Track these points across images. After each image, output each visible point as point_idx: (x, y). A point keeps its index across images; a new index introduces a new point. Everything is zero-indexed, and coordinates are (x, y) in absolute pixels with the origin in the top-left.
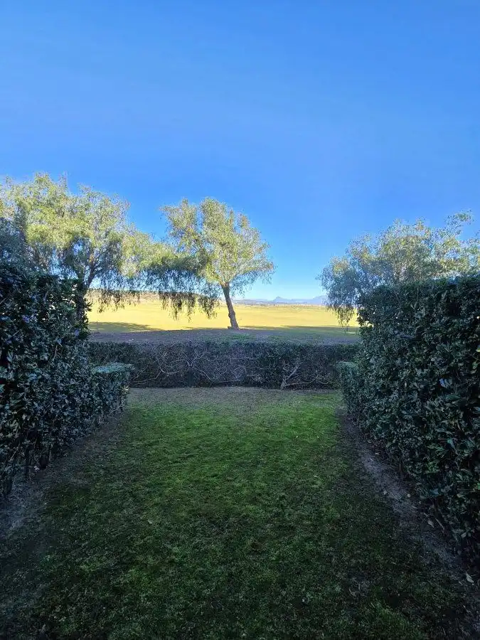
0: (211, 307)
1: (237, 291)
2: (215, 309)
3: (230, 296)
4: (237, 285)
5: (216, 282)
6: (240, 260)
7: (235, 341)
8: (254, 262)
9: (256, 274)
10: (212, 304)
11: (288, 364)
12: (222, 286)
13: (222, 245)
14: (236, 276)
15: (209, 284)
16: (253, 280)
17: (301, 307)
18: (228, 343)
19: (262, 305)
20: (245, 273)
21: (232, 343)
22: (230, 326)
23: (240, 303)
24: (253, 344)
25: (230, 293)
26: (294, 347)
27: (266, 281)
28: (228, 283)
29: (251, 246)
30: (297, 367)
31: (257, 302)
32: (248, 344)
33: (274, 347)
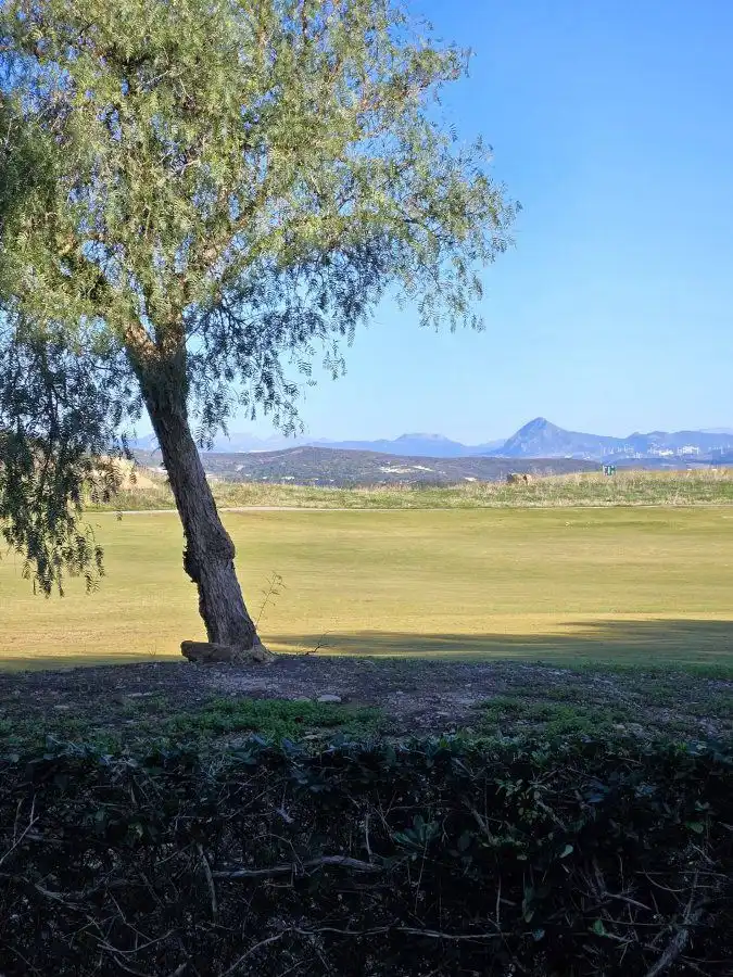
0: (56, 511)
1: (237, 386)
2: (90, 520)
3: (194, 423)
4: (240, 342)
5: (89, 330)
6: (256, 170)
7: (238, 741)
8: (359, 180)
9: (369, 259)
10: (69, 485)
11: (627, 896)
12: (134, 353)
13: (127, 65)
14: (228, 277)
15: (38, 347)
16: (351, 307)
17: (696, 488)
18: (190, 760)
19: (422, 483)
20: (296, 257)
21: (220, 754)
22: (202, 636)
23: (268, 468)
24: (372, 759)
25: (194, 404)
26: (664, 765)
27: (443, 308)
28: (180, 331)
29: (329, 69)
30: (690, 916)
31: (385, 460)
32: (335, 761)
33: (524, 770)
